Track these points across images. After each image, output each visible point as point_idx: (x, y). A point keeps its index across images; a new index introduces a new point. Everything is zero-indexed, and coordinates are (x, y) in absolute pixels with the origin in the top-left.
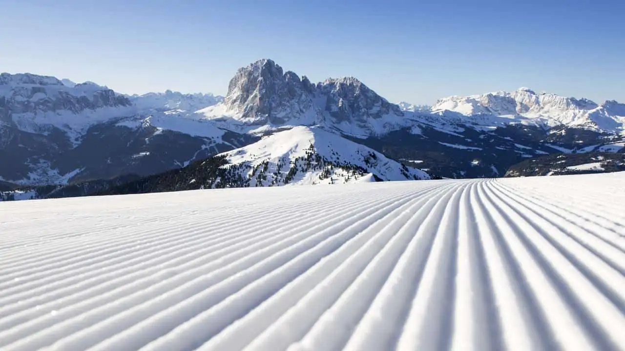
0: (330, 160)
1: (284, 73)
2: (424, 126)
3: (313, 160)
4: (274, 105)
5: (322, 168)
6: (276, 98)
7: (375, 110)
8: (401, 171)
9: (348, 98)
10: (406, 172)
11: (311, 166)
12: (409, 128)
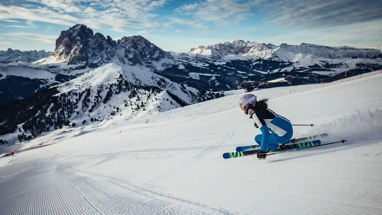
0: (134, 84)
1: (94, 34)
2: (186, 64)
3: (123, 85)
4: (90, 55)
5: (130, 90)
6: (90, 50)
7: (156, 56)
8: (181, 89)
9: (138, 49)
10: (185, 90)
11: (122, 89)
12: (178, 66)
